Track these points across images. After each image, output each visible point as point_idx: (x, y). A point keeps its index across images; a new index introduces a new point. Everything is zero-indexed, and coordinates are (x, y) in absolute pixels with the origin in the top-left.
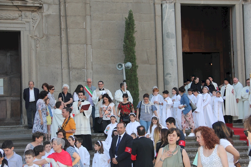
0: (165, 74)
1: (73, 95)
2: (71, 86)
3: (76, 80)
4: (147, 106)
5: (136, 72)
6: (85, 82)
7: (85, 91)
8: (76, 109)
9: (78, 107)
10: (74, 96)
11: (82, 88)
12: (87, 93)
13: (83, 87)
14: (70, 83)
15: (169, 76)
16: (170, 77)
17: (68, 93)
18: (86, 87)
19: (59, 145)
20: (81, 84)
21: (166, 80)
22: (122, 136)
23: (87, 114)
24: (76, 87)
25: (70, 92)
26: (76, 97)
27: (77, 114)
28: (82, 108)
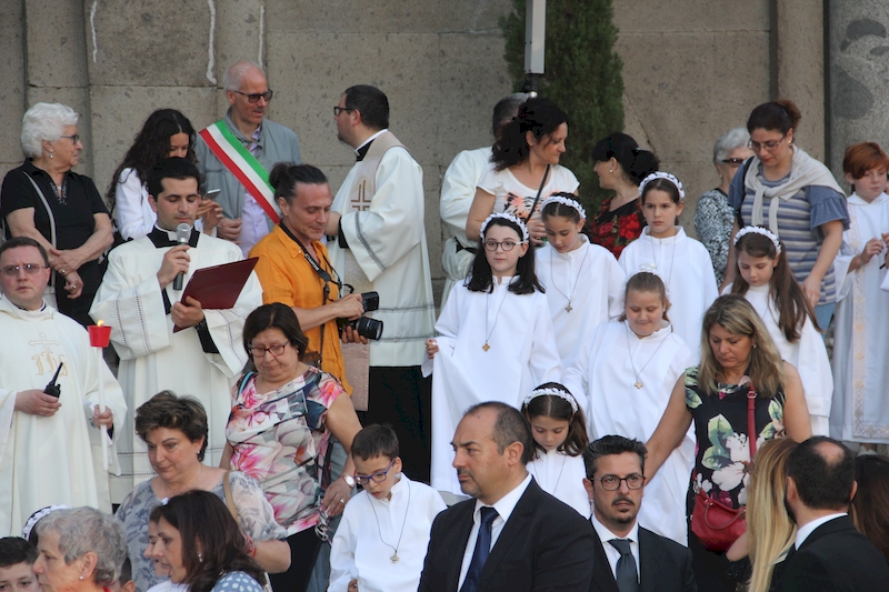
0: (833, 33)
1: (112, 193)
2: (95, 121)
3: (136, 74)
4: (767, 199)
5: (609, 16)
6: (204, 93)
7: (211, 163)
8: (145, 308)
9: (164, 293)
10: (119, 198)
11: (180, 139)
12: (229, 175)
13: (189, 130)
14: (85, 91)
15: (872, 42)
16: (878, 51)
17: (69, 176)
18: (214, 131)
19: (79, 564)
20: (174, 107)
21: (843, 74)
22: (505, 506)
23: (225, 335)
24: (138, 127)
25: (91, 166)
26: (135, 207)
27: (154, 344)
28: (190, 291)
